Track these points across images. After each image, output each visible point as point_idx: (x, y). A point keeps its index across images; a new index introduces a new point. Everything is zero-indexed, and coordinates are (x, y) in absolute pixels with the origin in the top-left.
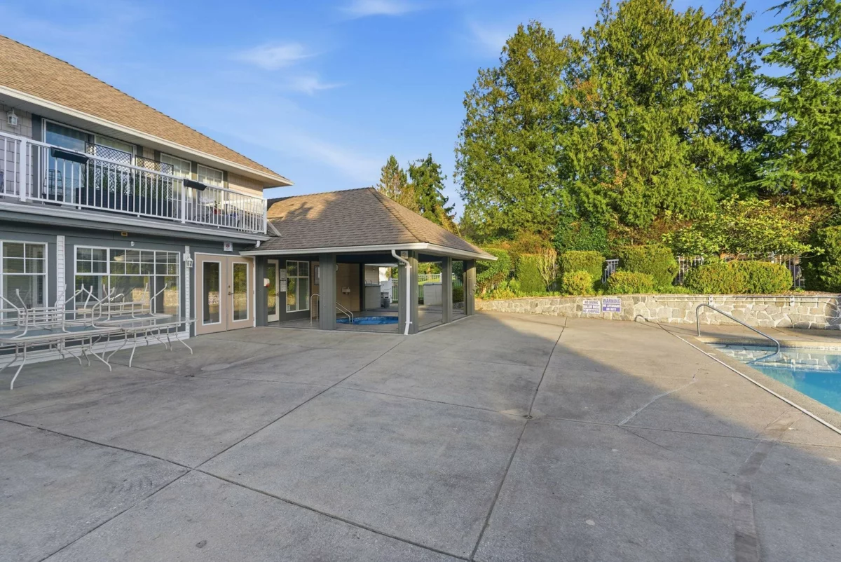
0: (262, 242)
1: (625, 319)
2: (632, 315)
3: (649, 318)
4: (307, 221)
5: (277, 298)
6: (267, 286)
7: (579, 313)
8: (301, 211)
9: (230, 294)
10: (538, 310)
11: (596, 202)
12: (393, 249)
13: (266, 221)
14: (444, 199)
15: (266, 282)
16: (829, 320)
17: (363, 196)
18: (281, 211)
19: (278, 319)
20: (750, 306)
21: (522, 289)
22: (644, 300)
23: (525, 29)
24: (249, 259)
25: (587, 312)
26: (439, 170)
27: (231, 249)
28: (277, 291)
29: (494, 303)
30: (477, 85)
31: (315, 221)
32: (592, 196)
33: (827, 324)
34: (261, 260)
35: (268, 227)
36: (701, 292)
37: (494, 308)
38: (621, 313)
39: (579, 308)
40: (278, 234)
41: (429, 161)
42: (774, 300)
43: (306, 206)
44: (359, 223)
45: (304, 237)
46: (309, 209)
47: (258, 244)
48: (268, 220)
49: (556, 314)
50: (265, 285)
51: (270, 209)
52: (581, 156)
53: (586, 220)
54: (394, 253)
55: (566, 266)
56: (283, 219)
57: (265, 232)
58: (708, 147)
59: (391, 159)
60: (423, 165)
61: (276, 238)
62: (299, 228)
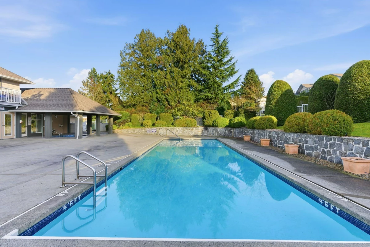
0: (19, 107)
1: (157, 134)
2: (159, 133)
3: (163, 134)
4: (40, 100)
5: (26, 128)
6: (21, 123)
7: (146, 133)
8: (38, 95)
9: (3, 126)
10: (135, 132)
11: (161, 97)
12: (72, 112)
13: (21, 98)
14: (116, 89)
15: (21, 121)
16: (202, 134)
17: (66, 92)
18: (29, 94)
19: (27, 136)
20: (186, 130)
21: (132, 126)
22: (162, 129)
23: (145, 31)
24: (13, 113)
25: (148, 133)
26: (114, 77)
27: (4, 109)
28: (26, 125)
29: (122, 130)
30: (125, 49)
31: (44, 100)
32: (160, 95)
33: (201, 135)
34: (18, 114)
35: (22, 101)
36: (176, 127)
37: (122, 132)
38: (156, 133)
39: (146, 131)
40: (27, 104)
41: (109, 73)
42: (191, 129)
43: (41, 93)
44: (61, 102)
45: (38, 106)
46: (42, 95)
47: (17, 108)
48: (22, 98)
49: (140, 133)
50: (20, 123)
51: (23, 93)
52: (158, 81)
53: (159, 103)
54: (72, 113)
55: (145, 118)
56: (29, 98)
57: (21, 103)
58: (192, 84)
59: (93, 69)
60: (107, 74)
61: (25, 106)
62: (37, 102)
